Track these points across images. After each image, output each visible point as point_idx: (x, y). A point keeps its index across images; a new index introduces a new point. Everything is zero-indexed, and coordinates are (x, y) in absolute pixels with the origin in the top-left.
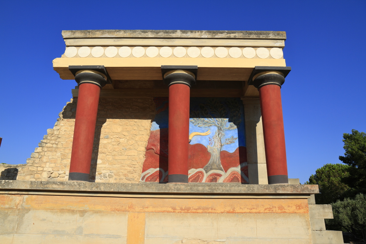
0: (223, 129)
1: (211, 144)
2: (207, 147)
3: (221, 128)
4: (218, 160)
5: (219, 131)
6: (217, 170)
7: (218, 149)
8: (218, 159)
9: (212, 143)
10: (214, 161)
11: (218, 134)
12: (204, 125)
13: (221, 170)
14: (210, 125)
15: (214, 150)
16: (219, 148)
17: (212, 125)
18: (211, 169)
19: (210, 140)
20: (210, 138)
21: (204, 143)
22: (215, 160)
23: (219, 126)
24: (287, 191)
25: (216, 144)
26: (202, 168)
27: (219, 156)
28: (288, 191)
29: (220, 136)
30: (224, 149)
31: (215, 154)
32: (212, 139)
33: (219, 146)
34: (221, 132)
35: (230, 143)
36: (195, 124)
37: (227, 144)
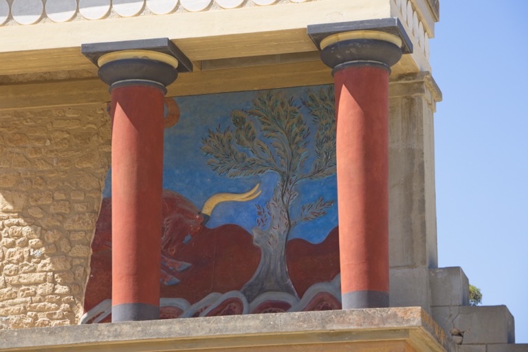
0: (294, 178)
1: (262, 224)
2: (250, 233)
3: (288, 177)
4: (281, 264)
5: (283, 186)
6: (278, 293)
7: (280, 234)
8: (279, 264)
9: (264, 219)
10: (269, 268)
11: (279, 193)
12: (244, 171)
13: (289, 291)
14: (259, 170)
15: (271, 240)
16: (282, 233)
17: (264, 169)
18: (262, 291)
19: (260, 213)
20: (259, 208)
21: (244, 221)
22: (272, 267)
23: (284, 172)
24: (349, 323)
25: (276, 222)
26: (238, 289)
27: (283, 254)
28: (352, 324)
29: (285, 199)
30: (296, 234)
31: (271, 249)
32: (266, 210)
33: (284, 228)
34: (289, 187)
35: (312, 216)
36: (219, 169)
37: (306, 219)
